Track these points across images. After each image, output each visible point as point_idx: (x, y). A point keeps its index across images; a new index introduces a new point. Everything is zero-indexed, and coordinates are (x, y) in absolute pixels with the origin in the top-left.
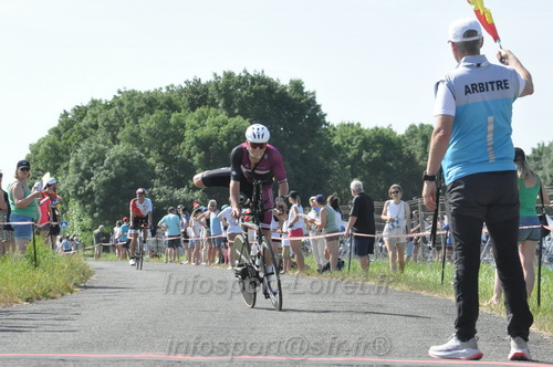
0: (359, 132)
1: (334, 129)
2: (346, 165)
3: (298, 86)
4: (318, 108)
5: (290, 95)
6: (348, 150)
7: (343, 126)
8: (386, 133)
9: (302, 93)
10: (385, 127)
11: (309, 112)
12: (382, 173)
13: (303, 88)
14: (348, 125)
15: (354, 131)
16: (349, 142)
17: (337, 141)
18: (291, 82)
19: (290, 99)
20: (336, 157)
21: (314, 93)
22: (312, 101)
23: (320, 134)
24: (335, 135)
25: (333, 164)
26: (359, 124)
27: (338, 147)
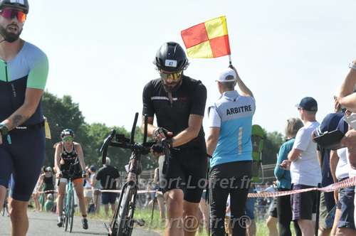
0: (105, 129)
1: (89, 127)
2: (95, 148)
3: (68, 99)
4: (80, 113)
5: (63, 104)
6: (97, 140)
7: (95, 125)
8: (121, 131)
9: (71, 104)
10: (121, 127)
11: (75, 115)
12: (117, 154)
13: (71, 101)
14: (98, 124)
15: (101, 128)
16: (98, 135)
17: (90, 134)
18: (64, 97)
19: (63, 107)
20: (90, 144)
21: (78, 104)
22: (76, 109)
23: (81, 130)
24: (89, 130)
25: (88, 148)
26: (104, 124)
27: (91, 138)
